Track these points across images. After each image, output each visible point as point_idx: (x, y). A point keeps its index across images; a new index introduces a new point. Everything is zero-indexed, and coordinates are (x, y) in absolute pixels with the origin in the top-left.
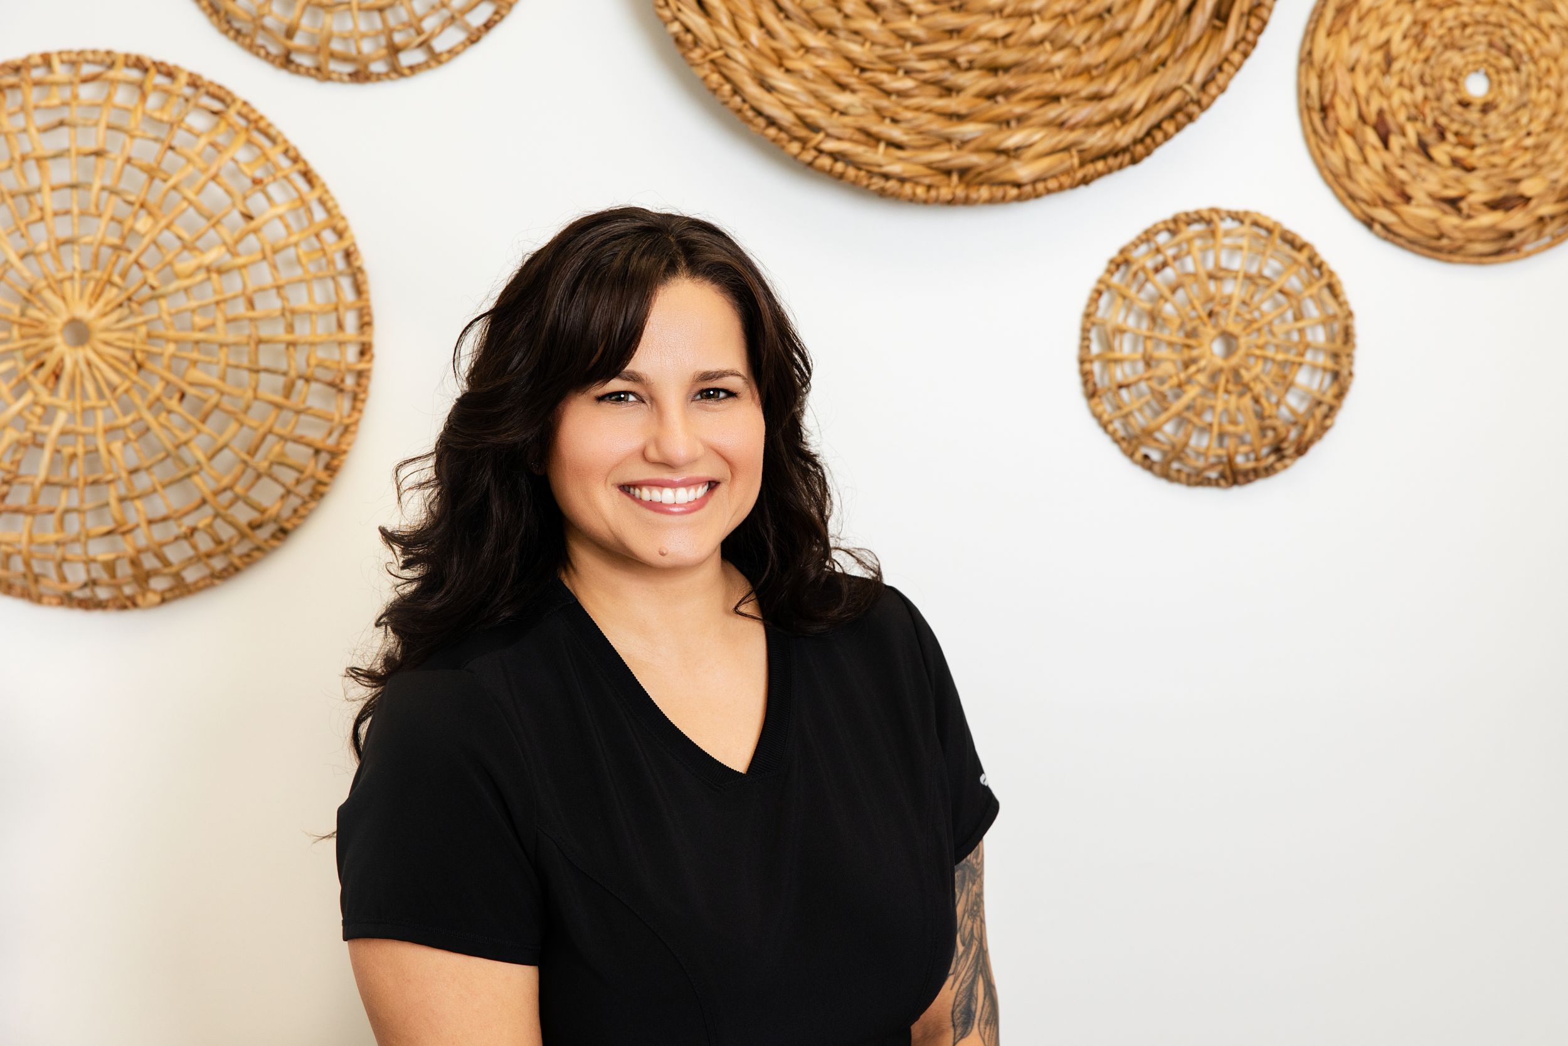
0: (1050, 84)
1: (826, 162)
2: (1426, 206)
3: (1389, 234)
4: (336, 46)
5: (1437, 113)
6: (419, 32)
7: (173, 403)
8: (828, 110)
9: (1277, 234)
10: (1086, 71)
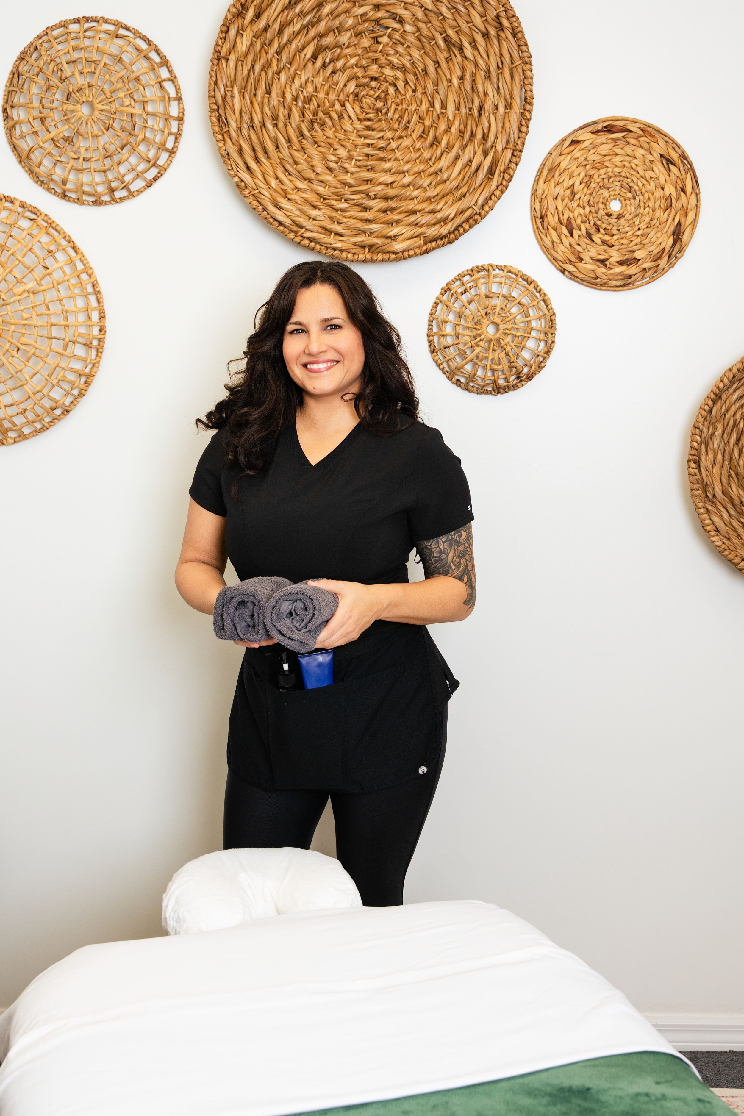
0: (411, 205)
1: (306, 242)
2: (589, 263)
3: (572, 276)
4: (86, 188)
5: (596, 219)
6: (123, 182)
7: (15, 353)
8: (307, 218)
9: (519, 276)
10: (429, 199)
